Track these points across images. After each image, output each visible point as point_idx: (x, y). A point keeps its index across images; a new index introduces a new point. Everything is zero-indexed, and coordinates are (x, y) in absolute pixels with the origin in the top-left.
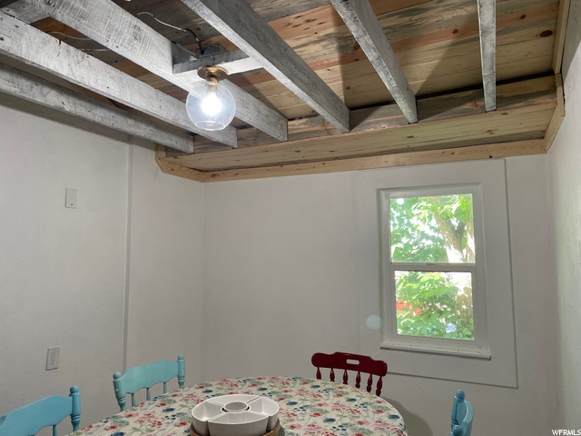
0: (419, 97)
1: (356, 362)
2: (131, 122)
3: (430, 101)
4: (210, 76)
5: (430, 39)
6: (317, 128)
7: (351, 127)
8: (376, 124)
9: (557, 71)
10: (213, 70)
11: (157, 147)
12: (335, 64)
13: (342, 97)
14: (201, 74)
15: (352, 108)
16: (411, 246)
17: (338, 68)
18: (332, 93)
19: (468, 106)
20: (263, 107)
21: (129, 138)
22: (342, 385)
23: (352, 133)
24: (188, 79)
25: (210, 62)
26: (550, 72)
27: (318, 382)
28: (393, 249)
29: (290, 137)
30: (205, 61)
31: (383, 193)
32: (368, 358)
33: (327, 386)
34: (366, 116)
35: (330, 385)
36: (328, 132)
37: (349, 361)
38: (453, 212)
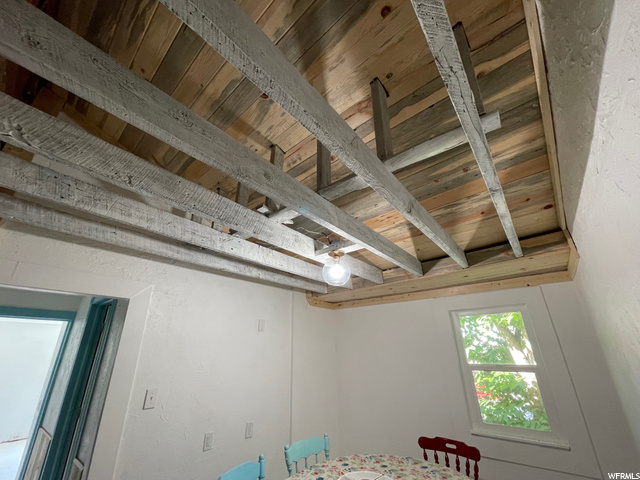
0: (466, 252)
1: (454, 447)
2: (293, 280)
3: (474, 254)
4: (336, 255)
5: (467, 218)
6: (402, 274)
7: (424, 273)
8: (440, 270)
9: (564, 228)
10: (336, 252)
11: (307, 291)
12: (408, 238)
13: (415, 256)
14: (330, 255)
15: (422, 261)
16: (481, 348)
17: (410, 239)
18: (408, 255)
19: (502, 255)
20: (367, 266)
21: (292, 288)
22: (445, 467)
23: (425, 277)
24: (323, 258)
25: (334, 248)
26: (559, 229)
27: (425, 463)
28: (467, 351)
29: (385, 281)
30: (332, 248)
31: (453, 314)
32: (463, 444)
33: (434, 468)
34: (433, 265)
35: (436, 467)
36: (409, 276)
37: (448, 445)
38: (509, 322)
